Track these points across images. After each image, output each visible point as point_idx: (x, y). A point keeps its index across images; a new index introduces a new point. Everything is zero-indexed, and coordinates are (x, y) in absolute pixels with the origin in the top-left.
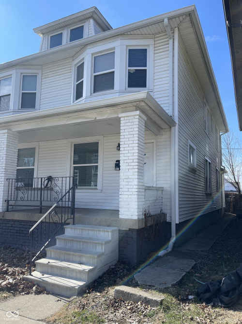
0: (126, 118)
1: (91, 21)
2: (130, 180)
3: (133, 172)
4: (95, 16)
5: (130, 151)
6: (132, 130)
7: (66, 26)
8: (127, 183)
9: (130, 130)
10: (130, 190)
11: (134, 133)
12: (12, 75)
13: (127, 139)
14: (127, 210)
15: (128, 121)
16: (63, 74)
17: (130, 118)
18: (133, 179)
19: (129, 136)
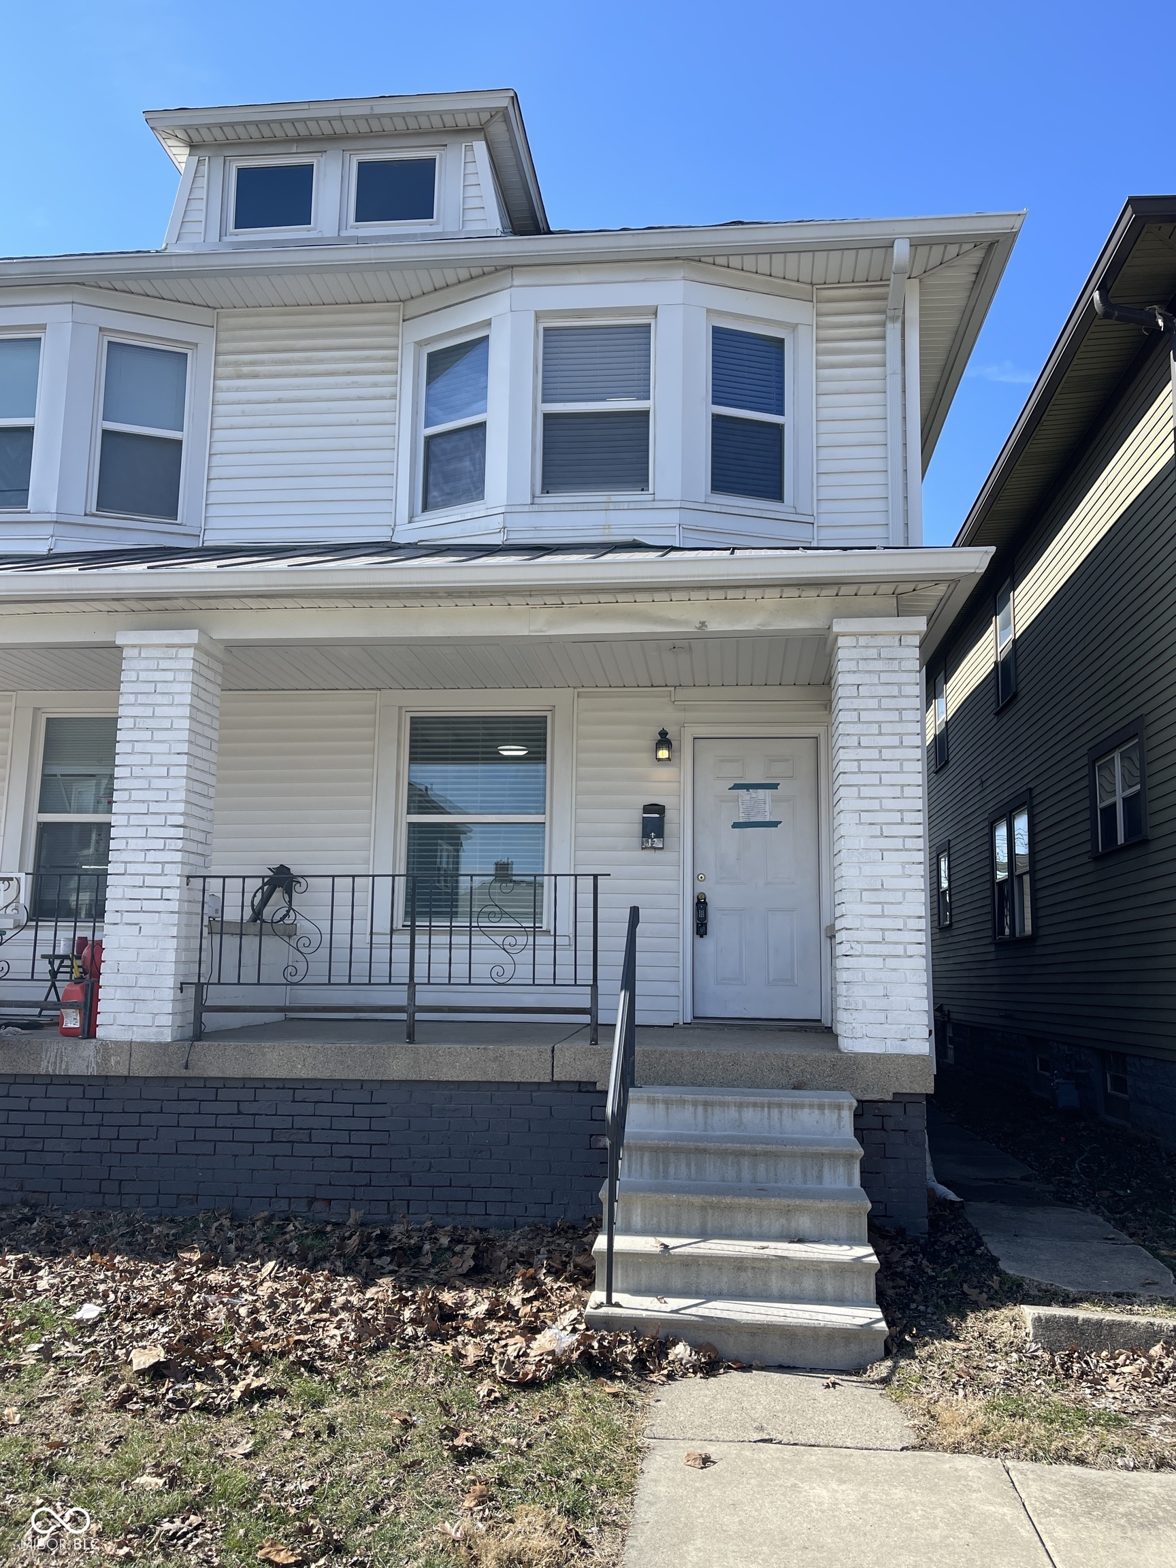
0: (863, 641)
1: (480, 147)
2: (890, 897)
3: (903, 864)
4: (498, 129)
5: (887, 779)
6: (895, 691)
7: (334, 138)
8: (877, 910)
9: (882, 691)
10: (890, 936)
11: (903, 703)
12: (43, 327)
13: (874, 729)
14: (881, 1017)
15: (873, 653)
16: (348, 373)
17: (880, 641)
18: (905, 891)
19: (879, 716)
